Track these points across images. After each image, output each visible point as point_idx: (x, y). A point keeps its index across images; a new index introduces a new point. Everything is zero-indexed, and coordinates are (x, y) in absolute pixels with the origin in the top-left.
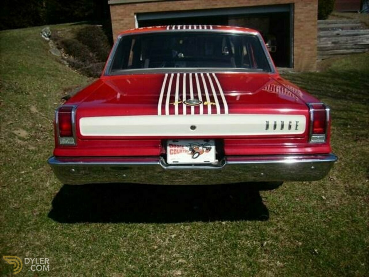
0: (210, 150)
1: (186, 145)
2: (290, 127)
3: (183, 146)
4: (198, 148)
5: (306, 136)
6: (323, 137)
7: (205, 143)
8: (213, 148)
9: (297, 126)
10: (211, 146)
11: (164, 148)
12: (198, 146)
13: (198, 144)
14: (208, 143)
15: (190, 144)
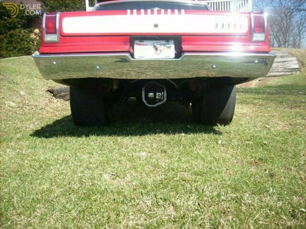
0: (170, 48)
1: (151, 44)
2: (235, 26)
3: (147, 45)
4: (160, 47)
5: (249, 35)
6: (263, 36)
7: (166, 43)
8: (173, 46)
9: (241, 25)
10: (170, 45)
11: (132, 48)
12: (160, 45)
13: (160, 44)
14: (168, 43)
15: (153, 43)
